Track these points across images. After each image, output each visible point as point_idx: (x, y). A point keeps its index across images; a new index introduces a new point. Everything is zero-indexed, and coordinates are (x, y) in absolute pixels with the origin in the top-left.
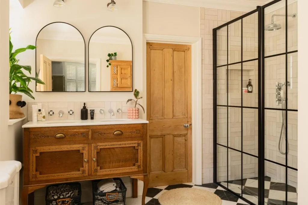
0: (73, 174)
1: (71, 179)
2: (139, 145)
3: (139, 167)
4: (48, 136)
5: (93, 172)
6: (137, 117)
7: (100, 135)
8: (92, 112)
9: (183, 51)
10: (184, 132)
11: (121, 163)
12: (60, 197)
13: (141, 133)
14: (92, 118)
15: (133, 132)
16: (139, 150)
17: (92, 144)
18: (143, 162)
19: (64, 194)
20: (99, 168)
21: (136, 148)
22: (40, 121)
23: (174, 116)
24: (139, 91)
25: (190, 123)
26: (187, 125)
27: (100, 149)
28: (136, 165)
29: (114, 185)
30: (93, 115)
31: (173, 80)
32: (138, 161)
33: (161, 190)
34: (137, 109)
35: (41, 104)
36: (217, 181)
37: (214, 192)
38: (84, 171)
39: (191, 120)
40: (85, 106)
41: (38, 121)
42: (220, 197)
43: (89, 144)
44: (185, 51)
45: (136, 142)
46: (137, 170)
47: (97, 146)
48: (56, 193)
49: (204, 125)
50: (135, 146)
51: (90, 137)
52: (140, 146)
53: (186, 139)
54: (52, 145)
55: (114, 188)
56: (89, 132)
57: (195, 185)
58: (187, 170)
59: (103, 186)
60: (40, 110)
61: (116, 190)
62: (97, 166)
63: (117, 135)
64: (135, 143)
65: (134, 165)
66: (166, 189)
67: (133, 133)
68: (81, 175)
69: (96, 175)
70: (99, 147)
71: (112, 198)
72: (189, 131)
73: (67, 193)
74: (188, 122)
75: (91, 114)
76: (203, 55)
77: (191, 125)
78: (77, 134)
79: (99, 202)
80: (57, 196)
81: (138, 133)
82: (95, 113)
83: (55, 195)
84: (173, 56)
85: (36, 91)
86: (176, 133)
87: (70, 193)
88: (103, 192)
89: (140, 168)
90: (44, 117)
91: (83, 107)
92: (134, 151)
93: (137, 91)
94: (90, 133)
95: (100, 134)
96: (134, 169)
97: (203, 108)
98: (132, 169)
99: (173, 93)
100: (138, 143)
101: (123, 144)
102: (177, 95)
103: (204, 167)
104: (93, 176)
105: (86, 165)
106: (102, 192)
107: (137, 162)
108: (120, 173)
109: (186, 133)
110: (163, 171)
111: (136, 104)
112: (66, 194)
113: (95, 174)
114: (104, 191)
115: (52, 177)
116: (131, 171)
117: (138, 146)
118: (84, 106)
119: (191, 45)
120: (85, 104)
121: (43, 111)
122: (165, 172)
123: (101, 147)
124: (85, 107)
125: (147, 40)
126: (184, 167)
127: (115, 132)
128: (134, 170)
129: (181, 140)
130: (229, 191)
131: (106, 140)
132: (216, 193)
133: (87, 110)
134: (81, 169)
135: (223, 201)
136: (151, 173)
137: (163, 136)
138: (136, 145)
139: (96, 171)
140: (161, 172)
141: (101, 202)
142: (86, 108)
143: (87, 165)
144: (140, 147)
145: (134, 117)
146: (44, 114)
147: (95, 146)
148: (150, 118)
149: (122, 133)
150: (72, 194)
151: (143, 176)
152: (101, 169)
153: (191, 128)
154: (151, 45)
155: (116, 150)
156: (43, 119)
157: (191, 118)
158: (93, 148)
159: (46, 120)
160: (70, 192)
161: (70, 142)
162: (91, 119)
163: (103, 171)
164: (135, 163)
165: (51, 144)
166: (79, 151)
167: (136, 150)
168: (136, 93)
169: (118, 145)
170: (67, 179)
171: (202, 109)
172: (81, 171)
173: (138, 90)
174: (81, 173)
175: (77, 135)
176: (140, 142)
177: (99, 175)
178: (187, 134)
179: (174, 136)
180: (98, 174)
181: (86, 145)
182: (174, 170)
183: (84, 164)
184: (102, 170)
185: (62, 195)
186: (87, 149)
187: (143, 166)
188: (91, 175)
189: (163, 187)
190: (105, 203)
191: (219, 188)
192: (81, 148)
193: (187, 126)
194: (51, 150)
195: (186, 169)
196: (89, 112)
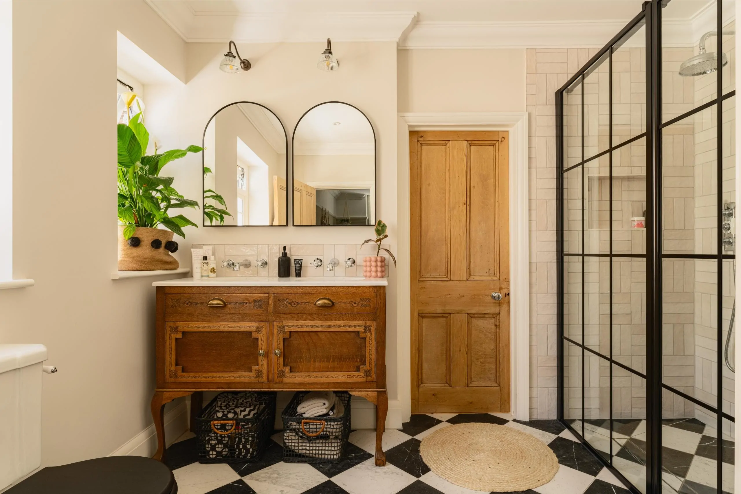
0: (239, 377)
1: (235, 385)
2: (367, 329)
3: (367, 373)
4: (196, 304)
5: (276, 376)
6: (379, 274)
7: (288, 305)
8: (299, 263)
9: (490, 145)
10: (493, 309)
11: (331, 364)
12: (227, 414)
13: (372, 305)
14: (298, 275)
15: (355, 303)
16: (368, 340)
17: (275, 322)
18: (376, 365)
19: (238, 410)
20: (287, 369)
21: (362, 335)
22: (205, 276)
23: (469, 275)
24: (386, 224)
25: (504, 291)
26: (499, 295)
27: (290, 332)
28: (361, 370)
29: (324, 404)
30: (300, 269)
31: (469, 204)
32: (365, 361)
33: (439, 422)
34: (379, 259)
35: (211, 248)
36: (565, 419)
37: (550, 441)
38: (259, 373)
39: (509, 285)
40: (286, 252)
41: (202, 276)
42: (558, 456)
43: (268, 321)
44: (494, 145)
45: (361, 322)
46: (362, 379)
47: (284, 326)
48: (225, 406)
49: (534, 296)
50: (358, 332)
51: (271, 308)
52: (370, 332)
53: (497, 324)
54: (203, 320)
55: (324, 411)
56: (270, 300)
57: (515, 420)
58: (499, 387)
59: (303, 405)
60: (205, 258)
61: (327, 414)
62: (284, 365)
63: (322, 307)
64: (359, 326)
65: (358, 369)
66: (449, 421)
67: (355, 305)
68: (253, 380)
69: (282, 382)
70: (287, 330)
71: (315, 430)
72: (504, 307)
73: (243, 409)
74: (501, 289)
75: (295, 267)
76: (533, 150)
77: (508, 294)
78: (246, 301)
79: (291, 434)
80: (223, 412)
81: (366, 306)
82: (303, 265)
83: (220, 410)
84: (468, 157)
85: (204, 226)
86: (474, 310)
87: (248, 409)
88: (304, 415)
89: (371, 377)
90: (213, 270)
91: (282, 253)
92: (358, 341)
93: (382, 224)
94: (271, 302)
95: (290, 303)
96: (358, 377)
97: (534, 260)
98: (353, 376)
99: (469, 231)
100: (365, 327)
101: (334, 326)
102: (478, 234)
103: (535, 384)
104: (276, 383)
105: (263, 363)
106: (301, 415)
107: (364, 363)
108: (329, 383)
109: (497, 311)
110: (447, 385)
111: (379, 249)
112: (241, 411)
113: (280, 379)
114: (305, 413)
115: (204, 379)
116: (351, 380)
117: (365, 332)
118: (283, 251)
119: (507, 132)
120: (285, 248)
121: (211, 259)
122: (451, 386)
123: (292, 329)
124: (285, 254)
125: (410, 126)
126: (493, 380)
127: (318, 300)
128: (356, 380)
129: (486, 324)
130: (586, 445)
131: (300, 315)
132: (552, 445)
133: (288, 260)
134: (255, 367)
135: (562, 467)
136: (422, 386)
137: (446, 315)
138: (362, 329)
139: (282, 374)
140: (443, 385)
141: (294, 434)
142: (288, 256)
143: (265, 363)
144: (369, 334)
145: (373, 274)
146: (213, 265)
147: (280, 327)
148: (421, 279)
149: (333, 304)
150: (252, 413)
151: (375, 394)
152: (291, 371)
153: (508, 303)
154: (422, 137)
155: (322, 336)
156: (210, 273)
157: (507, 281)
158: (275, 331)
159: (217, 276)
160: (250, 407)
161: (235, 317)
162: (296, 277)
163: (295, 377)
164: (359, 364)
165: (202, 317)
166: (250, 333)
167: (363, 341)
168: (380, 228)
169: (325, 326)
170: (229, 385)
171: (530, 263)
172: (253, 371)
173: (384, 221)
174: (255, 376)
175: (246, 303)
176: (369, 323)
177: (287, 383)
178: (499, 313)
179: (471, 316)
180: (286, 380)
181: (264, 324)
182: (471, 385)
183: (260, 358)
184: (292, 374)
185: (233, 411)
186: (264, 331)
187: (376, 373)
188: (273, 381)
189: (445, 417)
190: (302, 437)
191: (566, 434)
192: (253, 329)
193: (499, 297)
194: (201, 329)
195: (496, 385)
196: (293, 263)
